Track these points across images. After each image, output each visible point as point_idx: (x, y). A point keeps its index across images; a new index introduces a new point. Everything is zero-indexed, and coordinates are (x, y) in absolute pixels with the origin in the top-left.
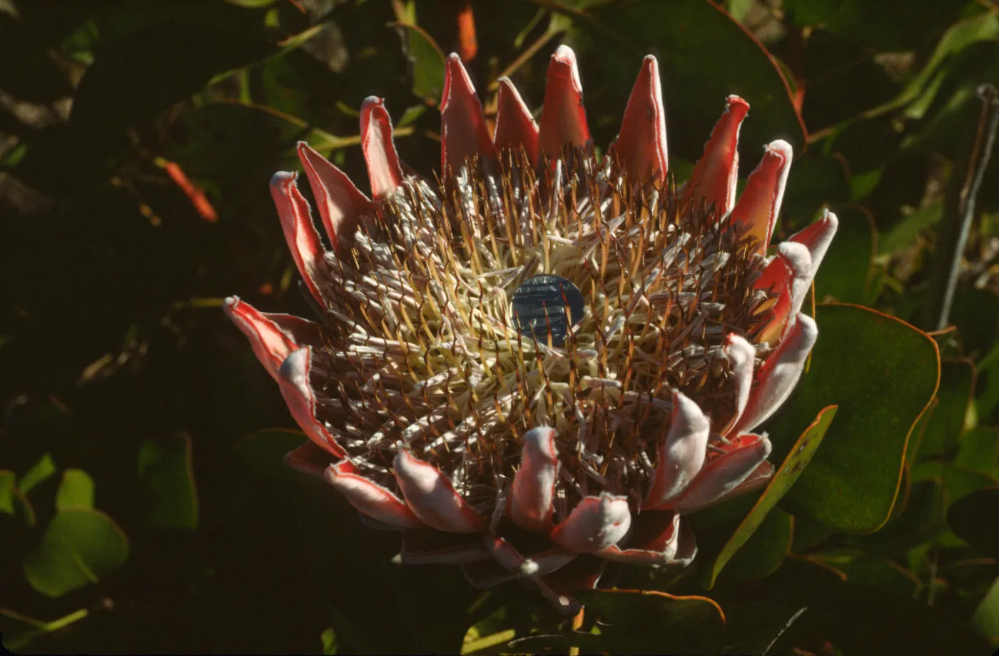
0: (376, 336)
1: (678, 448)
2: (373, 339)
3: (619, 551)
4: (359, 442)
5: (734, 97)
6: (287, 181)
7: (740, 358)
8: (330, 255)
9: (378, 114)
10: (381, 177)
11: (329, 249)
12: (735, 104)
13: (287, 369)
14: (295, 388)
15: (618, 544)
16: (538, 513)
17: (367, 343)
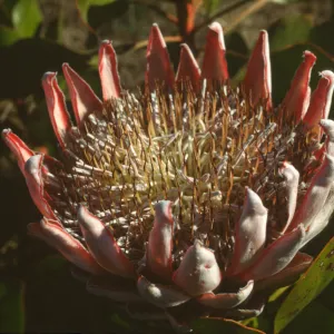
0: (88, 164)
1: (247, 223)
2: (86, 166)
3: (214, 296)
4: (71, 221)
5: (308, 52)
6: (51, 77)
7: (289, 176)
8: (74, 128)
9: (109, 51)
10: (109, 91)
11: (75, 125)
12: (308, 56)
13: (28, 164)
14: (32, 176)
15: (214, 291)
16: (163, 260)
17: (83, 167)
